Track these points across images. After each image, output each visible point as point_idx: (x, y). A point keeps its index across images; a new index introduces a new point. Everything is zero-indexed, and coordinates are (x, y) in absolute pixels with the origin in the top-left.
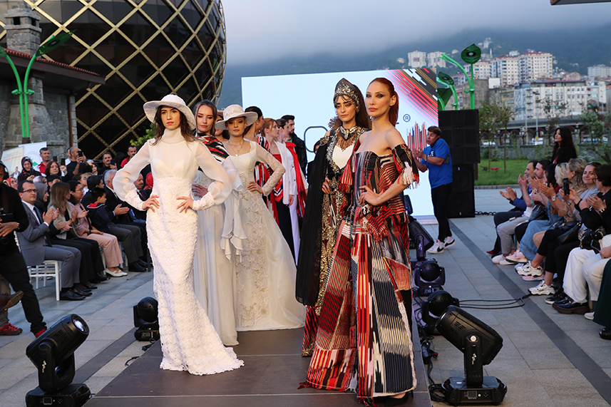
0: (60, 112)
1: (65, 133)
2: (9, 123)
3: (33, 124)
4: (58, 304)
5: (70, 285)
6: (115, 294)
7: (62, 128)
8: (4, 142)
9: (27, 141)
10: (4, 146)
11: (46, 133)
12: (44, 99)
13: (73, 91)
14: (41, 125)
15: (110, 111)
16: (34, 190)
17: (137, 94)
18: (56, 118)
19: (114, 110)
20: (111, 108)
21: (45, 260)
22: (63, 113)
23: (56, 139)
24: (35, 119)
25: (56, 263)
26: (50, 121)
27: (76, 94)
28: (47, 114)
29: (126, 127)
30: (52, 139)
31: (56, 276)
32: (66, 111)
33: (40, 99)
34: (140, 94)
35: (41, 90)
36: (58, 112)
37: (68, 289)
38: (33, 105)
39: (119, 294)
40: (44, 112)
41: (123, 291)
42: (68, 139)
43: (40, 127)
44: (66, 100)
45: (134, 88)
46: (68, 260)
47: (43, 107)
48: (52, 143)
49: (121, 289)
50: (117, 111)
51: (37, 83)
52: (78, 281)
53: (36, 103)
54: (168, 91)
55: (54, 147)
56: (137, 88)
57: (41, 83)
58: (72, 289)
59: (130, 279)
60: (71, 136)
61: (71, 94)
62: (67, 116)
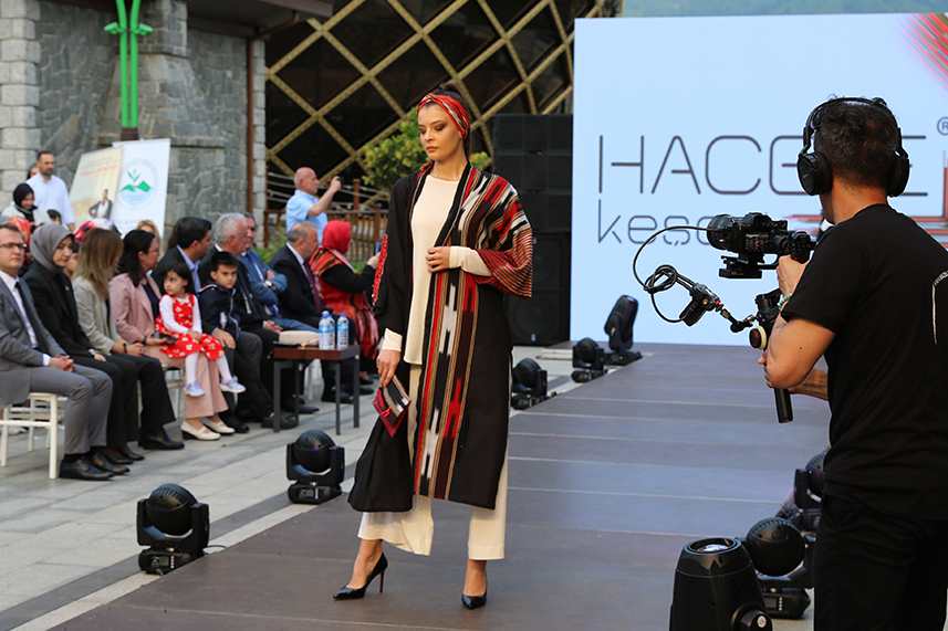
0: (229, 74)
1: (237, 120)
2: (111, 94)
3: (159, 98)
4: (52, 484)
5: (82, 448)
6: (171, 475)
7: (231, 110)
8: (96, 134)
9: (131, 135)
10: (95, 142)
11: (187, 118)
12: (188, 47)
13: (262, 30)
14: (177, 101)
15: (361, 75)
16: (19, 246)
17: (421, 43)
18: (218, 87)
19: (369, 75)
20: (362, 69)
21: (32, 391)
22: (235, 76)
23: (209, 133)
24: (164, 88)
25: (52, 400)
26: (198, 94)
27: (267, 37)
28: (193, 78)
29: (394, 112)
30: (200, 134)
31: (52, 425)
32: (243, 74)
33: (179, 45)
34: (429, 42)
35: (184, 25)
36: (224, 75)
37: (78, 456)
38: (163, 57)
39: (183, 475)
40: (186, 73)
41: (197, 468)
42: (244, 134)
43: (174, 105)
44: (243, 49)
45: (415, 26)
46: (79, 395)
47: (186, 62)
48: (199, 141)
49: (196, 464)
50: (378, 77)
51: (174, 8)
52: (102, 441)
53: (169, 54)
54: (493, 36)
55: (201, 151)
56: (423, 25)
57: (182, 10)
58: (88, 457)
59: (232, 445)
60: (250, 128)
61: (257, 35)
62: (244, 83)
